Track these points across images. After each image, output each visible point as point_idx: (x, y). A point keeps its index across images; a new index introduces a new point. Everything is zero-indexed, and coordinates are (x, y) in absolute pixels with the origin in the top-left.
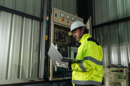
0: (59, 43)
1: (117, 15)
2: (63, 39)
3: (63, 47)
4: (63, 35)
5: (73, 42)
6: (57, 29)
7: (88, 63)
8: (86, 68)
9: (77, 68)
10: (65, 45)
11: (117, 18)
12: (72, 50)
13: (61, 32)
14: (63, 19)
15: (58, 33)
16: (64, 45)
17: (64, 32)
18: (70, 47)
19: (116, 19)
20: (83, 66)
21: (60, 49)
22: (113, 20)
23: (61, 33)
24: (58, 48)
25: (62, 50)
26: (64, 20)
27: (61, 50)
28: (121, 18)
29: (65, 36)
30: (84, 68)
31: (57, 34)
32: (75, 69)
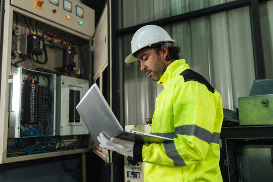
0: (31, 65)
1: (170, 8)
2: (41, 54)
3: (39, 76)
4: (39, 43)
5: (68, 65)
6: (23, 28)
7: (190, 143)
8: (183, 157)
9: (159, 157)
10: (46, 70)
11: (171, 13)
12: (63, 83)
13: (35, 35)
14: (39, 2)
15: (26, 36)
16: (44, 71)
17: (45, 36)
18: (59, 75)
19: (168, 16)
20: (176, 151)
21: (31, 80)
22: (162, 18)
23: (35, 37)
24: (26, 76)
25: (37, 82)
26: (43, 4)
27: (33, 82)
28: (178, 14)
29: (47, 49)
30: (179, 156)
31: (22, 41)
32: (154, 161)
